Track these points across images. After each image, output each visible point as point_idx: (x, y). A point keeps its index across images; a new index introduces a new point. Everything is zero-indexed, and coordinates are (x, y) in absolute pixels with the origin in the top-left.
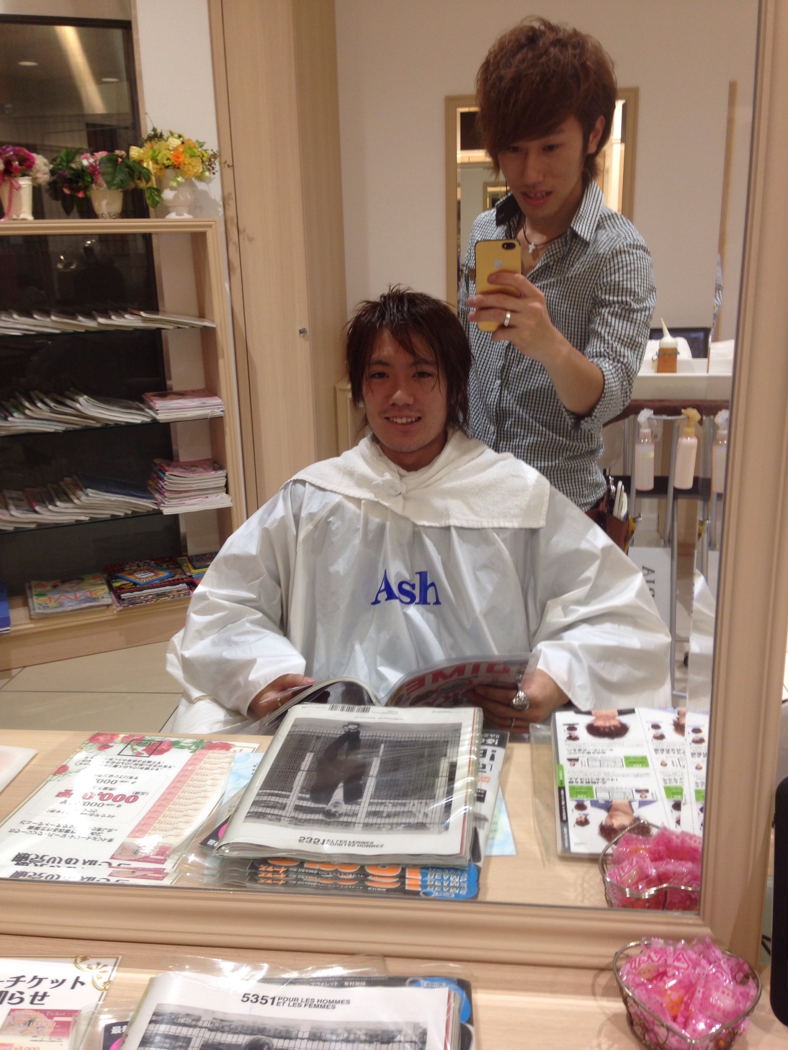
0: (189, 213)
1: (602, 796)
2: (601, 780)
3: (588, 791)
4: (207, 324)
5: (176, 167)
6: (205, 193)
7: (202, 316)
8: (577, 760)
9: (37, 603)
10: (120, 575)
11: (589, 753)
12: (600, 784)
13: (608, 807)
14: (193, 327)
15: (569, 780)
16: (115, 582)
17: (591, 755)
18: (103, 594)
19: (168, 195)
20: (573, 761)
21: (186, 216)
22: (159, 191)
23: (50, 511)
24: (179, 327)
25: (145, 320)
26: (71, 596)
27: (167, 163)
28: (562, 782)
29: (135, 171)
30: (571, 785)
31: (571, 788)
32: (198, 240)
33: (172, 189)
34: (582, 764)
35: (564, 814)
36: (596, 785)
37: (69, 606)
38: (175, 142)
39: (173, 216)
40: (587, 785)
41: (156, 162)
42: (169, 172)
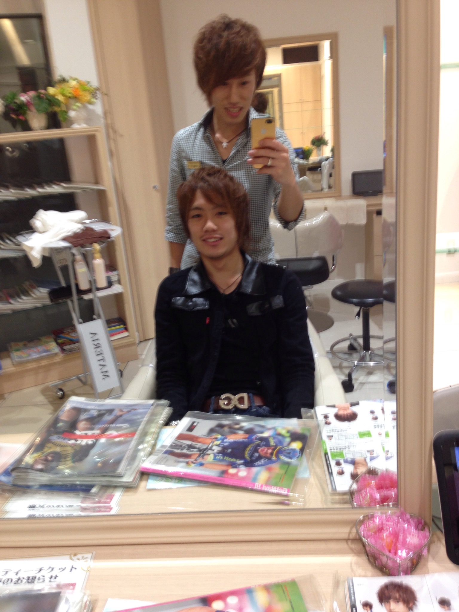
0: (86, 123)
1: (349, 457)
2: (347, 447)
3: (341, 454)
4: (100, 187)
5: (76, 98)
6: (93, 111)
7: (97, 182)
8: (332, 436)
9: (16, 355)
10: (61, 335)
11: (338, 431)
12: (347, 449)
13: (353, 462)
14: (92, 190)
15: (330, 448)
16: (59, 340)
17: (339, 432)
18: (54, 347)
19: (72, 114)
20: (330, 437)
21: (84, 126)
22: (66, 112)
23: (18, 302)
24: (84, 190)
25: (64, 188)
26: (35, 350)
27: (70, 95)
28: (326, 450)
29: (52, 101)
30: (331, 451)
31: (332, 454)
32: (91, 139)
33: (74, 110)
34: (335, 439)
35: (330, 468)
36: (345, 450)
37: (35, 356)
38: (73, 83)
39: (76, 126)
40: (340, 450)
41: (63, 95)
42: (72, 101)
